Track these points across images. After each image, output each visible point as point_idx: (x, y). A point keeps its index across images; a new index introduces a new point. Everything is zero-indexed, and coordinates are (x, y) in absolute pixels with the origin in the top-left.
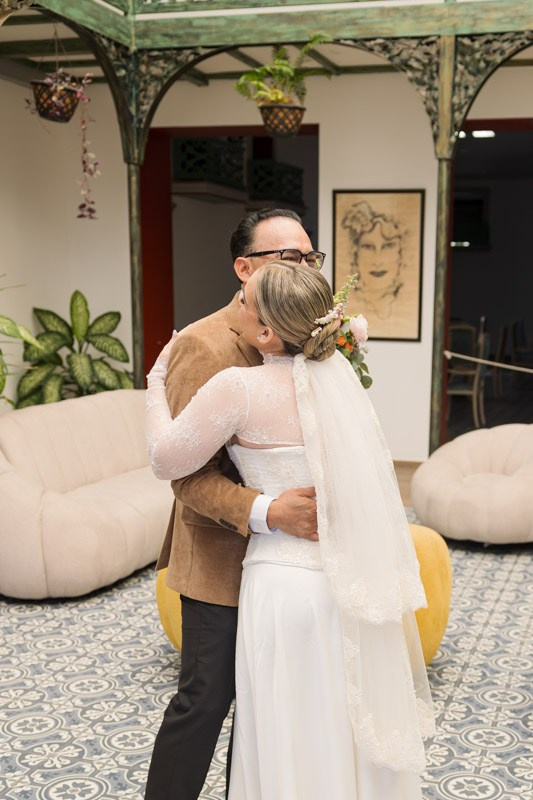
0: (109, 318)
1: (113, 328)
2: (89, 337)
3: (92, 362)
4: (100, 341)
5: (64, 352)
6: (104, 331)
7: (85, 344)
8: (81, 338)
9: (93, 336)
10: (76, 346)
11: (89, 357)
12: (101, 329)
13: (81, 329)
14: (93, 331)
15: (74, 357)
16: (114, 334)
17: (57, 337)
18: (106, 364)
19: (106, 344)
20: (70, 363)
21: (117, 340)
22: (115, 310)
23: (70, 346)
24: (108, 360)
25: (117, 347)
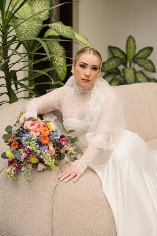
0: (147, 50)
1: (148, 55)
2: (135, 59)
3: (135, 72)
4: (140, 61)
5: (121, 67)
6: (143, 57)
7: (133, 64)
8: (131, 60)
9: (137, 59)
10: (128, 65)
11: (134, 70)
12: (142, 56)
13: (131, 56)
14: (138, 57)
15: (126, 70)
16: (149, 58)
17: (119, 60)
18: (143, 74)
19: (144, 63)
20: (124, 73)
21: (150, 61)
22: (150, 46)
23: (125, 65)
24: (144, 72)
25: (149, 64)
